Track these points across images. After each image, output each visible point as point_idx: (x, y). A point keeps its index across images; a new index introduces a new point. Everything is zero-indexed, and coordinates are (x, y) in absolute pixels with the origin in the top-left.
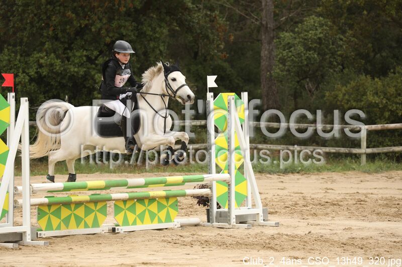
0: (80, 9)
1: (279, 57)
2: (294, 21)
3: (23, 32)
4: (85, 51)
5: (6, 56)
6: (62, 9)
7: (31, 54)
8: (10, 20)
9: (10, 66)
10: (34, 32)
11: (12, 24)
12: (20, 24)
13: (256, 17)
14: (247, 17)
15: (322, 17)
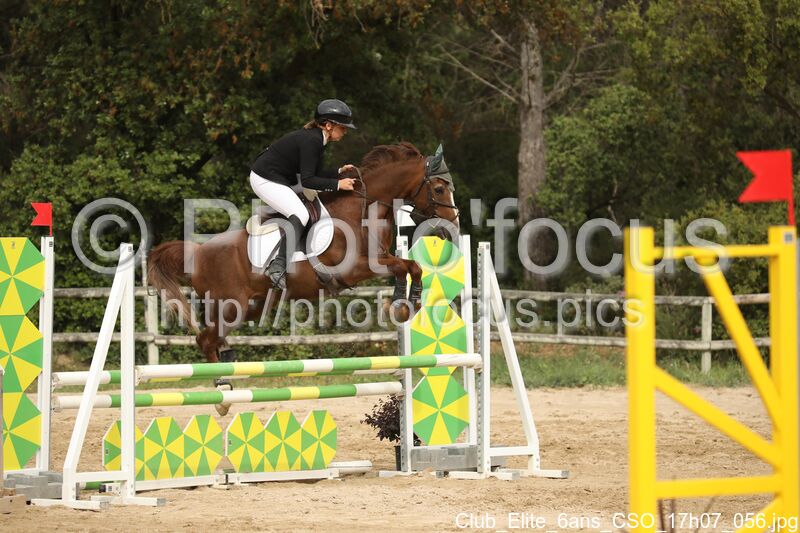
0: (168, 73)
1: (551, 164)
2: (583, 94)
3: (59, 118)
4: (176, 153)
5: (29, 163)
6: (135, 73)
7: (76, 160)
8: (35, 96)
9: (35, 182)
10: (82, 116)
11: (38, 101)
12: (54, 103)
13: (509, 87)
14: (493, 86)
15: (634, 86)
